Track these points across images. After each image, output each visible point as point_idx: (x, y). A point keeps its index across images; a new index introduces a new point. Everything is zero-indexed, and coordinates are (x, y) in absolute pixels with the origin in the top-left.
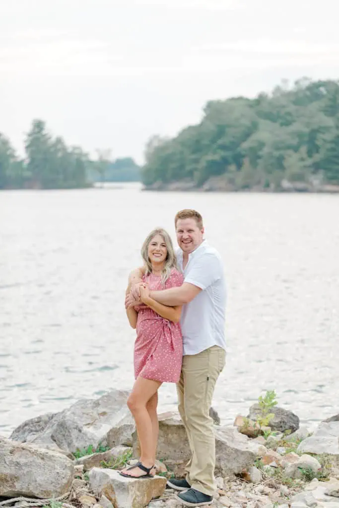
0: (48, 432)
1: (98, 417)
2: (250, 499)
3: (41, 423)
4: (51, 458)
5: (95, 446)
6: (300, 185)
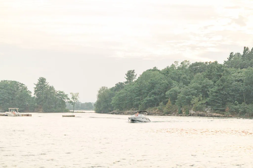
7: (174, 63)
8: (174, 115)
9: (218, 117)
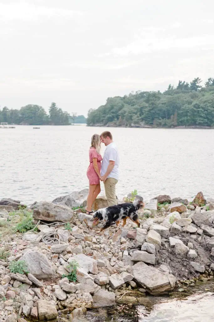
0: (64, 201)
1: (80, 197)
2: (129, 223)
3: (62, 199)
4: (67, 210)
5: (79, 206)
6: (137, 125)
7: (131, 92)
8: (124, 127)
9: (148, 128)
